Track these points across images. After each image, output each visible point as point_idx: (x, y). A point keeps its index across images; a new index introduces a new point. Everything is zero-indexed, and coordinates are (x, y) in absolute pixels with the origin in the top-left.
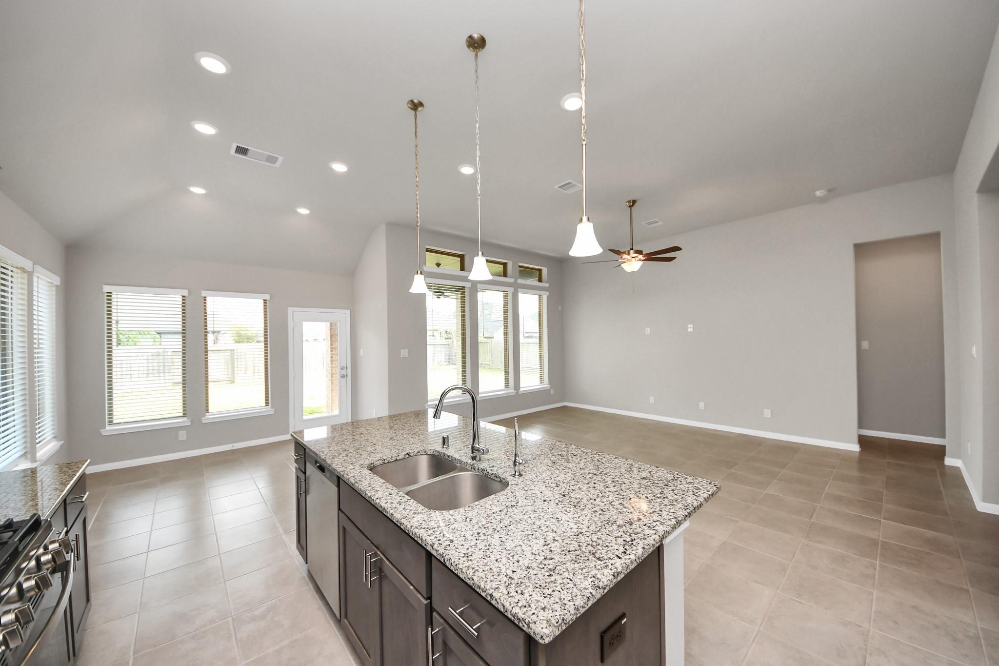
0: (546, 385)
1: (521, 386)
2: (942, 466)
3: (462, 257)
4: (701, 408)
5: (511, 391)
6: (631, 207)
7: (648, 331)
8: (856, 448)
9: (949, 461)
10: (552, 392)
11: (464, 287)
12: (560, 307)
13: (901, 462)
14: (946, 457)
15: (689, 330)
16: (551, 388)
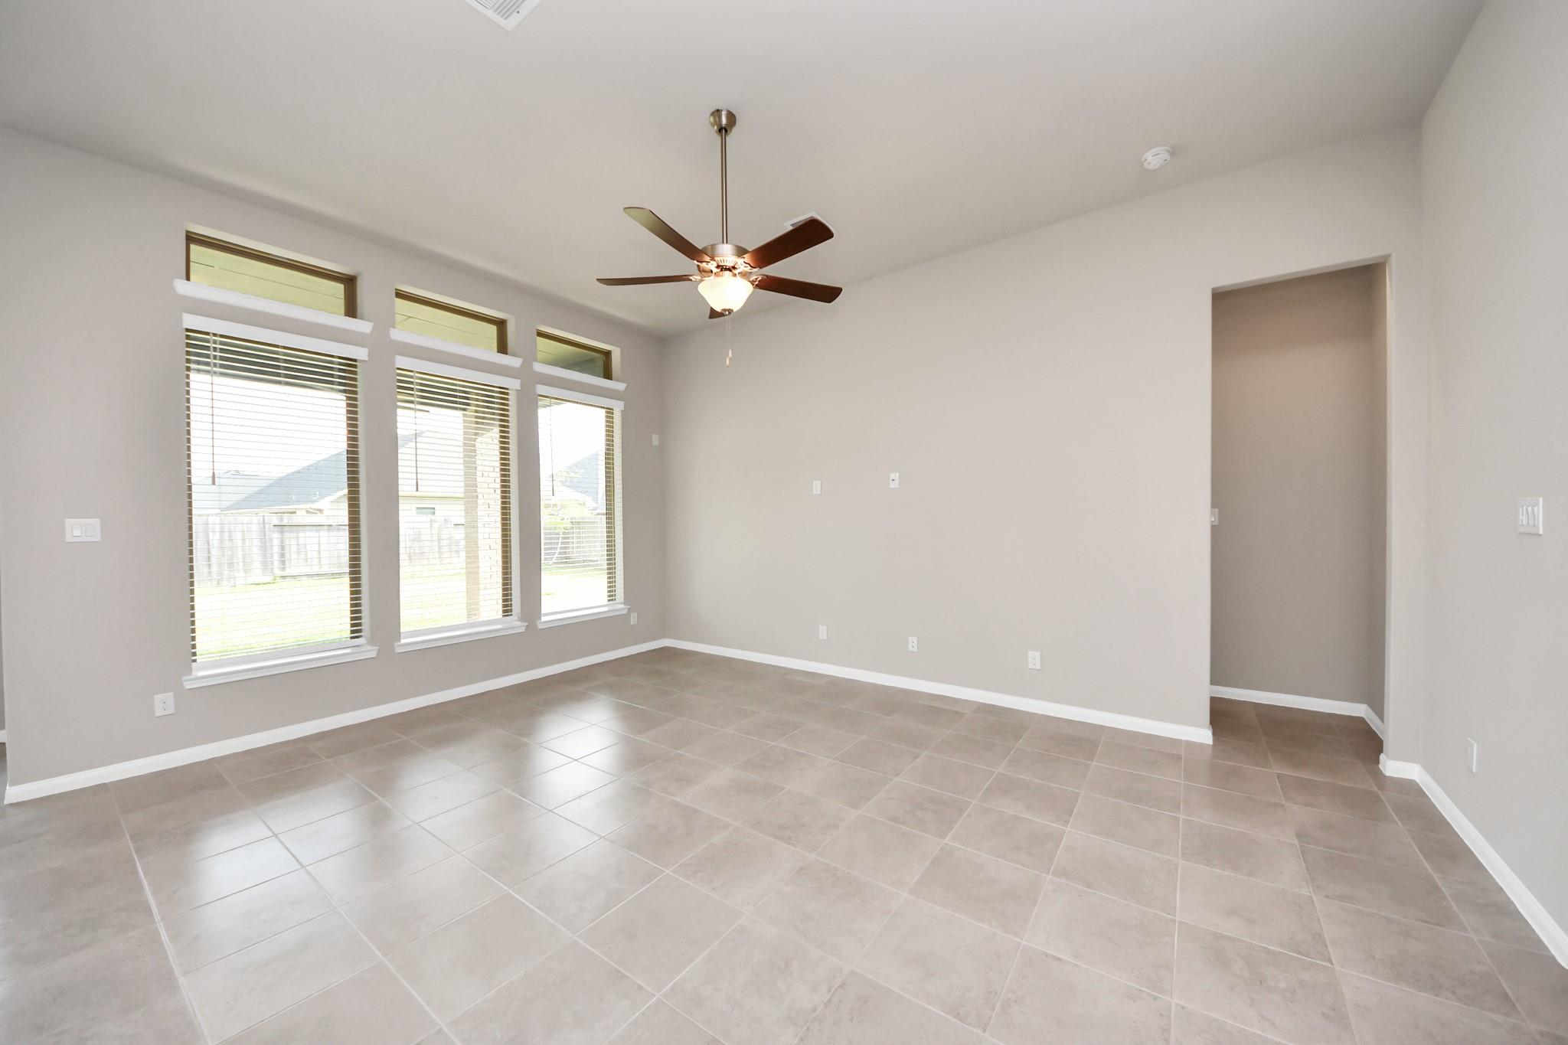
0: (620, 606)
1: (543, 611)
2: (1378, 776)
3: (349, 282)
4: (910, 649)
5: (515, 624)
6: (723, 131)
7: (816, 487)
8: (1204, 735)
9: (1392, 766)
10: (634, 619)
11: (355, 360)
12: (655, 440)
13: (1304, 774)
14: (1382, 757)
15: (893, 485)
16: (630, 611)
